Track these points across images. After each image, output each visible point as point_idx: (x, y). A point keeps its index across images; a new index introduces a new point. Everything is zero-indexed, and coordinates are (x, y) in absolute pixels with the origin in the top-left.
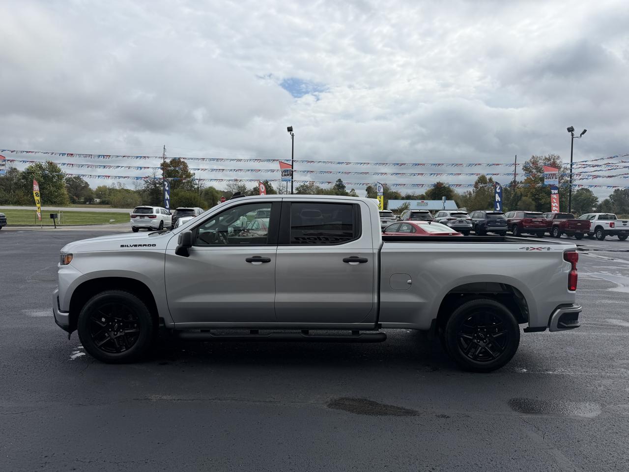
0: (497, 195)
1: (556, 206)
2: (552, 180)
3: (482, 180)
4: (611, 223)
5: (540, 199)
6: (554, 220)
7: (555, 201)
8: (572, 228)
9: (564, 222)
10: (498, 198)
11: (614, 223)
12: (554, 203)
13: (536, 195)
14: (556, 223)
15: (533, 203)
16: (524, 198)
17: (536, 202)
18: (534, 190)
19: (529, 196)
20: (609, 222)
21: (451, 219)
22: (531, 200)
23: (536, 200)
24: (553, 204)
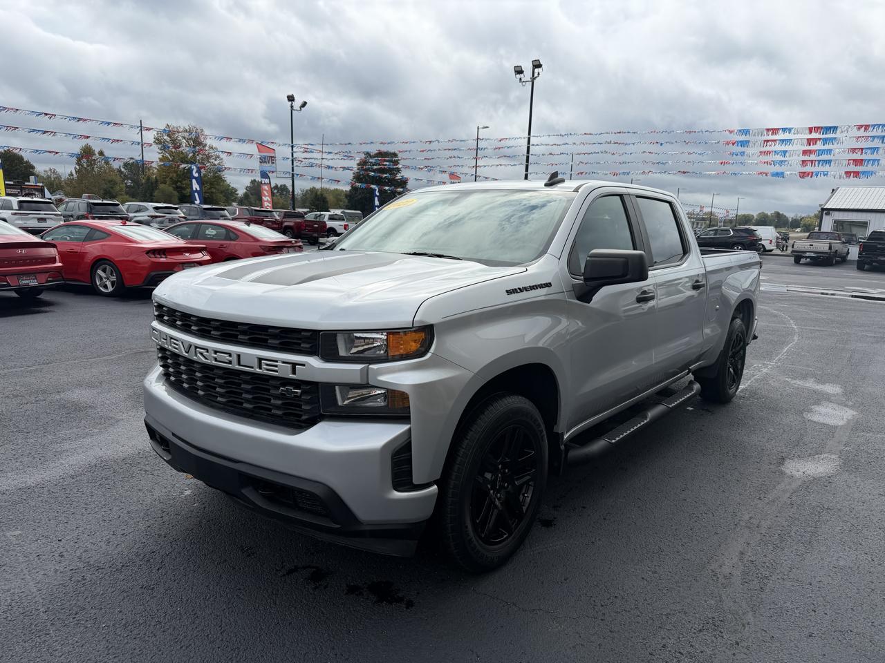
0: (194, 181)
1: (267, 201)
2: (268, 165)
3: (87, 152)
4: (345, 225)
5: (184, 189)
6: (284, 220)
7: (267, 194)
8: (309, 231)
9: (301, 223)
10: (195, 186)
11: (348, 225)
12: (265, 196)
13: (178, 181)
14: (286, 224)
15: (176, 193)
16: (162, 186)
17: (178, 192)
18: (175, 175)
19: (168, 183)
20: (343, 223)
21: (156, 217)
22: (171, 189)
23: (179, 189)
24: (263, 197)
